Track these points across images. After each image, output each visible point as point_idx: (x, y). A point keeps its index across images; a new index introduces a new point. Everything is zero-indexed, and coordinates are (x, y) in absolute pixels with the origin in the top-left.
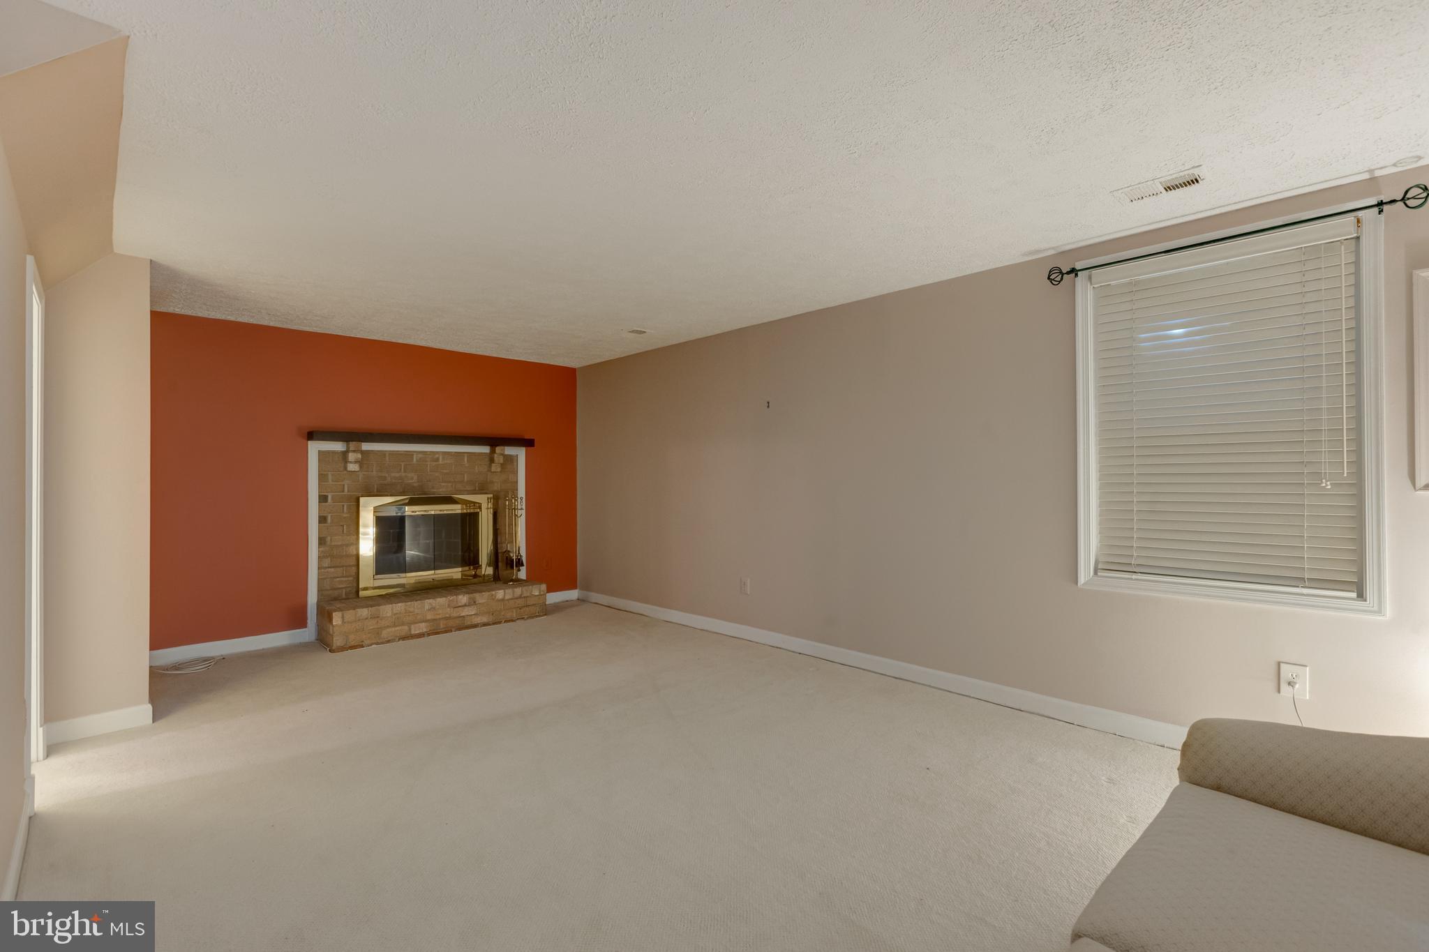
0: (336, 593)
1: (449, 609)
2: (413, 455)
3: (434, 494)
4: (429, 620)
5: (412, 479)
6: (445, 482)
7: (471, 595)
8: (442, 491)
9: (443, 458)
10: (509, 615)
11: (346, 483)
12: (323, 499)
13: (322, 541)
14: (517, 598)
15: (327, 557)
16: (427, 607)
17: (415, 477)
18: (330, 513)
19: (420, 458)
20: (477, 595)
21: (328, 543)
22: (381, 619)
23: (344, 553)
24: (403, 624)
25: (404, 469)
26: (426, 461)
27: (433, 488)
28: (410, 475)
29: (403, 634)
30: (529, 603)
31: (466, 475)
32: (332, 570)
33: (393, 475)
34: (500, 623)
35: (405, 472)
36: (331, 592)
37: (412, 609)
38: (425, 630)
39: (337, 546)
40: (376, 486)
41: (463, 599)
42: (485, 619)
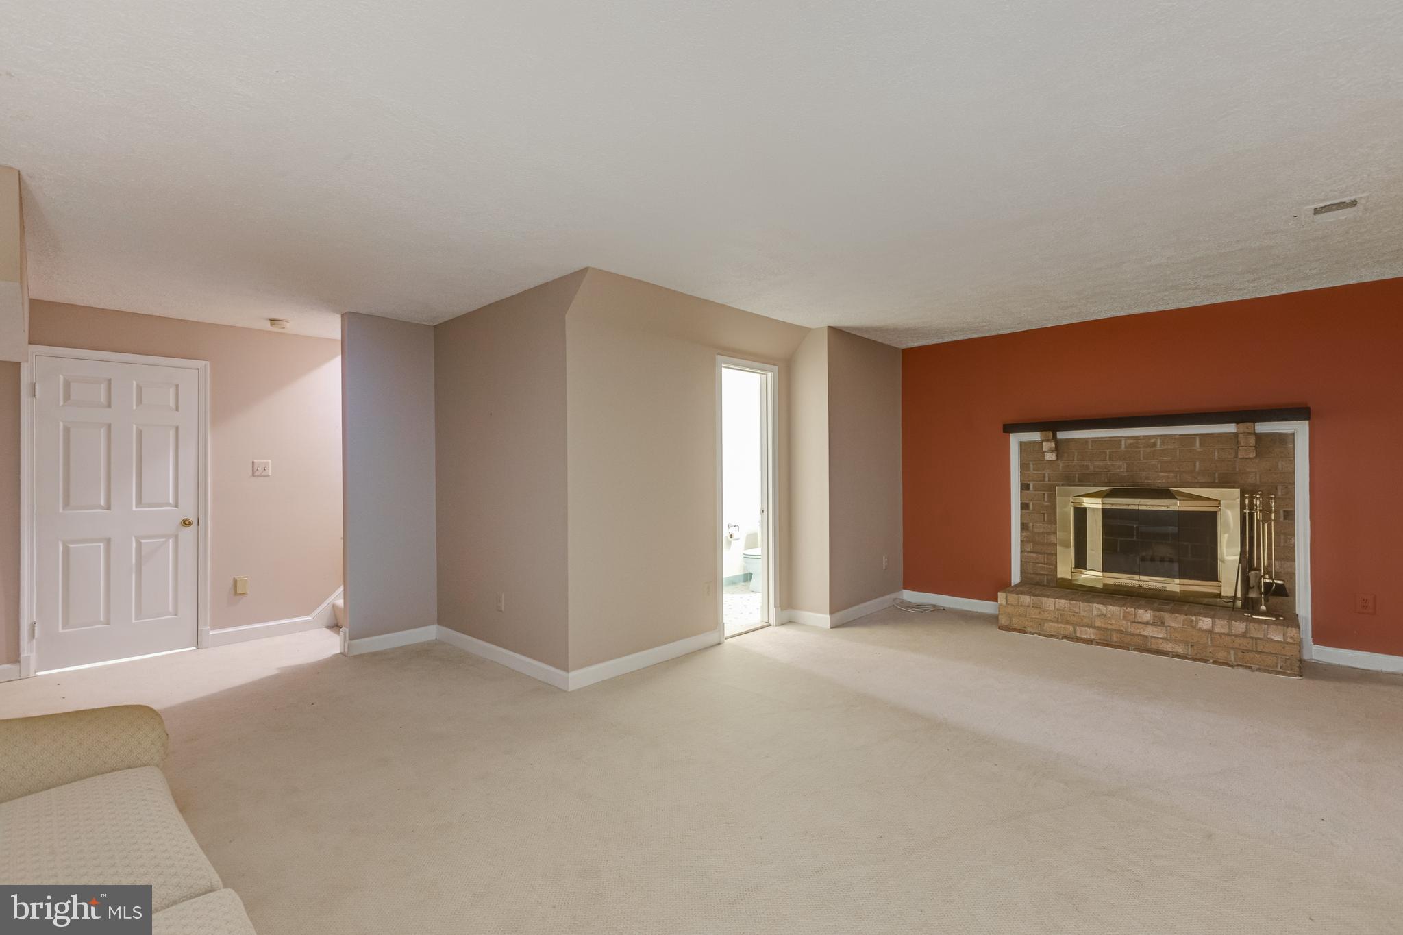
0: (1038, 578)
1: (1124, 622)
2: (1121, 441)
3: (1149, 485)
4: (1098, 627)
5: (1121, 468)
6: (1166, 472)
7: (1158, 614)
8: (1160, 481)
9: (1163, 443)
10: (1221, 655)
11: (1047, 472)
12: (1025, 487)
13: (1024, 527)
14: (1236, 636)
15: (1028, 542)
16: (1095, 612)
17: (1124, 467)
18: (1031, 500)
19: (1131, 444)
20: (1166, 616)
21: (1031, 529)
22: (1044, 611)
23: (1046, 541)
24: (1067, 623)
25: (1110, 457)
26: (1140, 448)
27: (1147, 478)
28: (1118, 463)
29: (1067, 633)
30: (1260, 648)
31: (1197, 464)
32: (1034, 555)
33: (1097, 463)
34: (1206, 661)
35: (1111, 459)
36: (1033, 576)
37: (1077, 610)
38: (1093, 637)
39: (1039, 533)
40: (1077, 476)
41: (1145, 615)
42: (1179, 649)
